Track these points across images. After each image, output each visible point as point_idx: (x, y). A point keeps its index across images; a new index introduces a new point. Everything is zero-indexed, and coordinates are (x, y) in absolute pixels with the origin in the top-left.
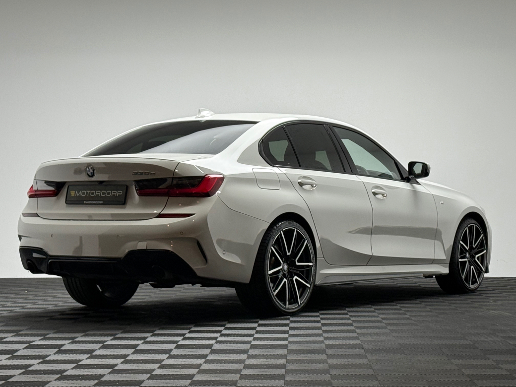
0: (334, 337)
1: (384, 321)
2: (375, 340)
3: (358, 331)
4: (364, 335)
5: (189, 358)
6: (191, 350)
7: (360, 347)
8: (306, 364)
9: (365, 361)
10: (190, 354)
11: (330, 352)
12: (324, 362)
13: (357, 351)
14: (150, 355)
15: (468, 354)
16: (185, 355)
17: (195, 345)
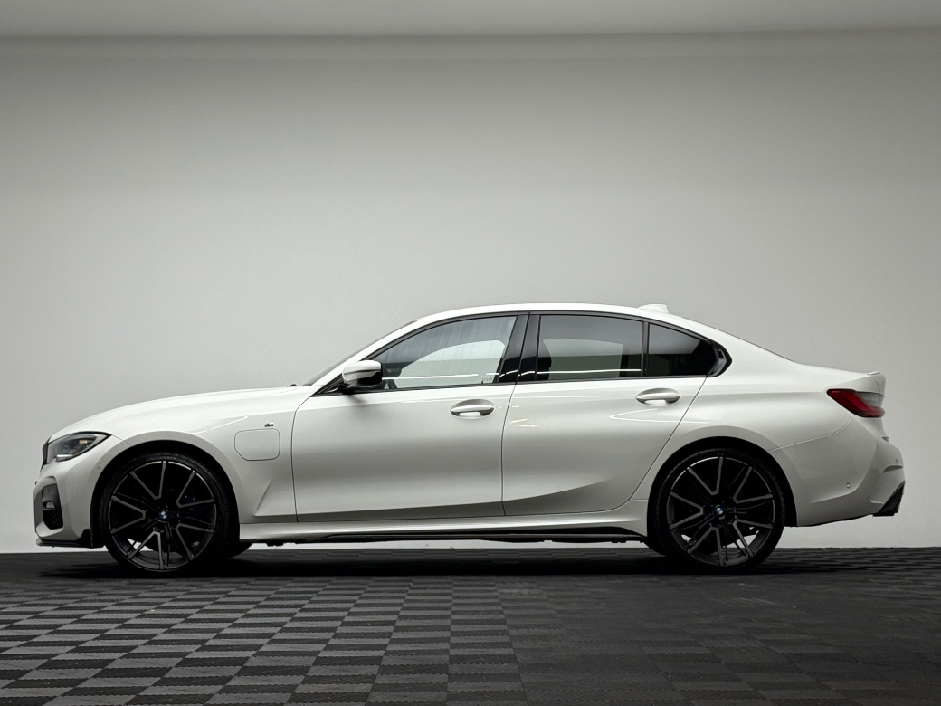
0: (468, 643)
1: (560, 616)
2: (539, 648)
3: (513, 632)
4: (521, 638)
7: (511, 659)
8: (407, 693)
9: (515, 686)
10: (201, 675)
11: (455, 669)
12: (443, 687)
13: (504, 668)
14: (125, 679)
15: (702, 672)
17: (214, 659)
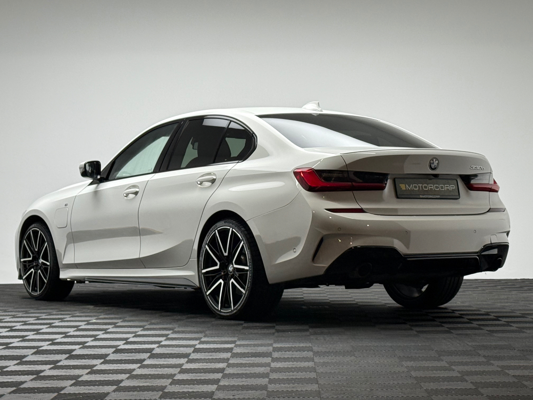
5: (125, 363)
6: (130, 354)
10: (127, 358)
14: (84, 360)
16: (121, 360)
17: (134, 349)
